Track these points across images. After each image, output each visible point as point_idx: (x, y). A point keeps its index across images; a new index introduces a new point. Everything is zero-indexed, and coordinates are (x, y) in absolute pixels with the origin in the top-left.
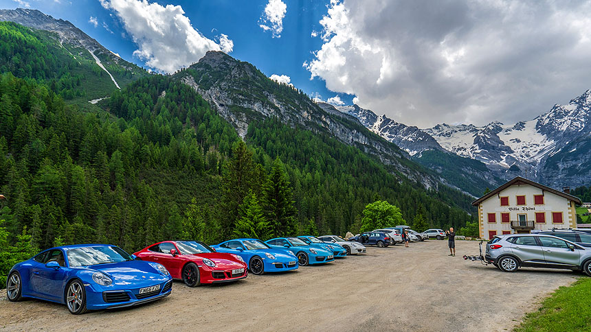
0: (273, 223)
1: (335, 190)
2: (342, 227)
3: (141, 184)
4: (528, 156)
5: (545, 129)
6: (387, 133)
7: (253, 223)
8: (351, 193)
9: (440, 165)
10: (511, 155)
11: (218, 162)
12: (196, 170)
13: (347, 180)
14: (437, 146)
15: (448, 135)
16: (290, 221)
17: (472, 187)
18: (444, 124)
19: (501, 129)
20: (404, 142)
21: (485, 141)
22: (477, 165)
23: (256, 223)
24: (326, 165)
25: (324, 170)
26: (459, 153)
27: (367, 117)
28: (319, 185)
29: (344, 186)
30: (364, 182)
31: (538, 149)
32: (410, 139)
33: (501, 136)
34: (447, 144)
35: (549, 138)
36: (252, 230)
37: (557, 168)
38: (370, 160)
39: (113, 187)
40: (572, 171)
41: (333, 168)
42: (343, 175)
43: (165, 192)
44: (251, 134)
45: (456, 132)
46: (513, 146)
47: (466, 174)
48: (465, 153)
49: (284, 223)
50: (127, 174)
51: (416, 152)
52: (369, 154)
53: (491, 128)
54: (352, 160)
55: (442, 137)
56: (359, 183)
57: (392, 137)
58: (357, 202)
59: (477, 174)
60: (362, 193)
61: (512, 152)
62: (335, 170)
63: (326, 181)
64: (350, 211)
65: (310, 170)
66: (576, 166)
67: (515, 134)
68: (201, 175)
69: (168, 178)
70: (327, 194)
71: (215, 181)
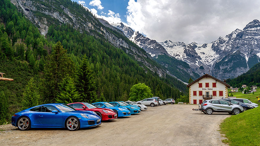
1: (108, 75)
2: (113, 98)
4: (208, 62)
5: (215, 48)
6: (139, 42)
8: (118, 77)
9: (167, 63)
10: (201, 60)
13: (116, 69)
14: (166, 53)
15: (171, 47)
17: (183, 77)
18: (170, 41)
19: (196, 47)
20: (148, 49)
21: (189, 52)
22: (185, 65)
24: (103, 59)
25: (102, 62)
26: (176, 57)
27: (128, 32)
28: (99, 71)
29: (114, 73)
30: (126, 71)
31: (212, 58)
32: (152, 47)
33: (196, 49)
34: (171, 52)
35: (217, 54)
37: (219, 69)
38: (129, 58)
40: (225, 71)
41: (107, 61)
42: (113, 66)
44: (50, 34)
45: (175, 45)
46: (202, 56)
47: (180, 69)
48: (179, 58)
51: (154, 55)
52: (129, 54)
53: (192, 45)
54: (119, 57)
55: (168, 48)
56: (123, 71)
57: (142, 45)
58: (122, 83)
59: (185, 70)
60: (125, 77)
61: (201, 59)
62: (109, 62)
63: (103, 69)
64: (118, 88)
65: (93, 61)
66: (227, 68)
67: (203, 50)
68: (11, 60)
70: (104, 78)
71: (23, 65)
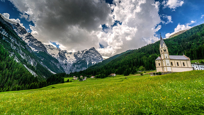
4: (70, 62)
5: (75, 56)
6: (28, 40)
9: (44, 57)
10: (66, 60)
14: (45, 51)
15: (52, 49)
17: (52, 68)
18: (52, 45)
19: (66, 53)
20: (34, 45)
21: (61, 54)
22: (56, 61)
26: (53, 56)
31: (73, 60)
32: (37, 45)
33: (66, 54)
34: (49, 52)
35: (75, 58)
37: (75, 66)
40: (77, 68)
45: (54, 49)
46: (68, 58)
47: (52, 63)
48: (54, 56)
51: (37, 50)
53: (64, 51)
55: (50, 49)
57: (30, 42)
59: (55, 64)
61: (67, 60)
66: (78, 67)
67: (69, 55)
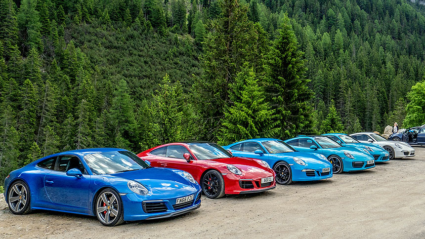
0: (278, 112)
1: (365, 59)
2: (376, 117)
3: (68, 48)
7: (250, 112)
8: (389, 64)
11: (187, 14)
12: (154, 26)
13: (384, 45)
16: (304, 109)
23: (255, 111)
24: (353, 20)
25: (350, 29)
28: (341, 51)
29: (379, 52)
30: (410, 47)
36: (250, 121)
38: (419, 14)
39: (25, 52)
41: (363, 26)
42: (378, 36)
43: (105, 60)
49: (295, 111)
50: (45, 32)
52: (417, 5)
54: (392, 14)
56: (402, 49)
58: (398, 78)
60: (406, 64)
62: (366, 28)
63: (352, 46)
64: (388, 91)
65: (329, 28)
68: (161, 33)
69: (111, 38)
70: (353, 66)
71: (184, 44)
